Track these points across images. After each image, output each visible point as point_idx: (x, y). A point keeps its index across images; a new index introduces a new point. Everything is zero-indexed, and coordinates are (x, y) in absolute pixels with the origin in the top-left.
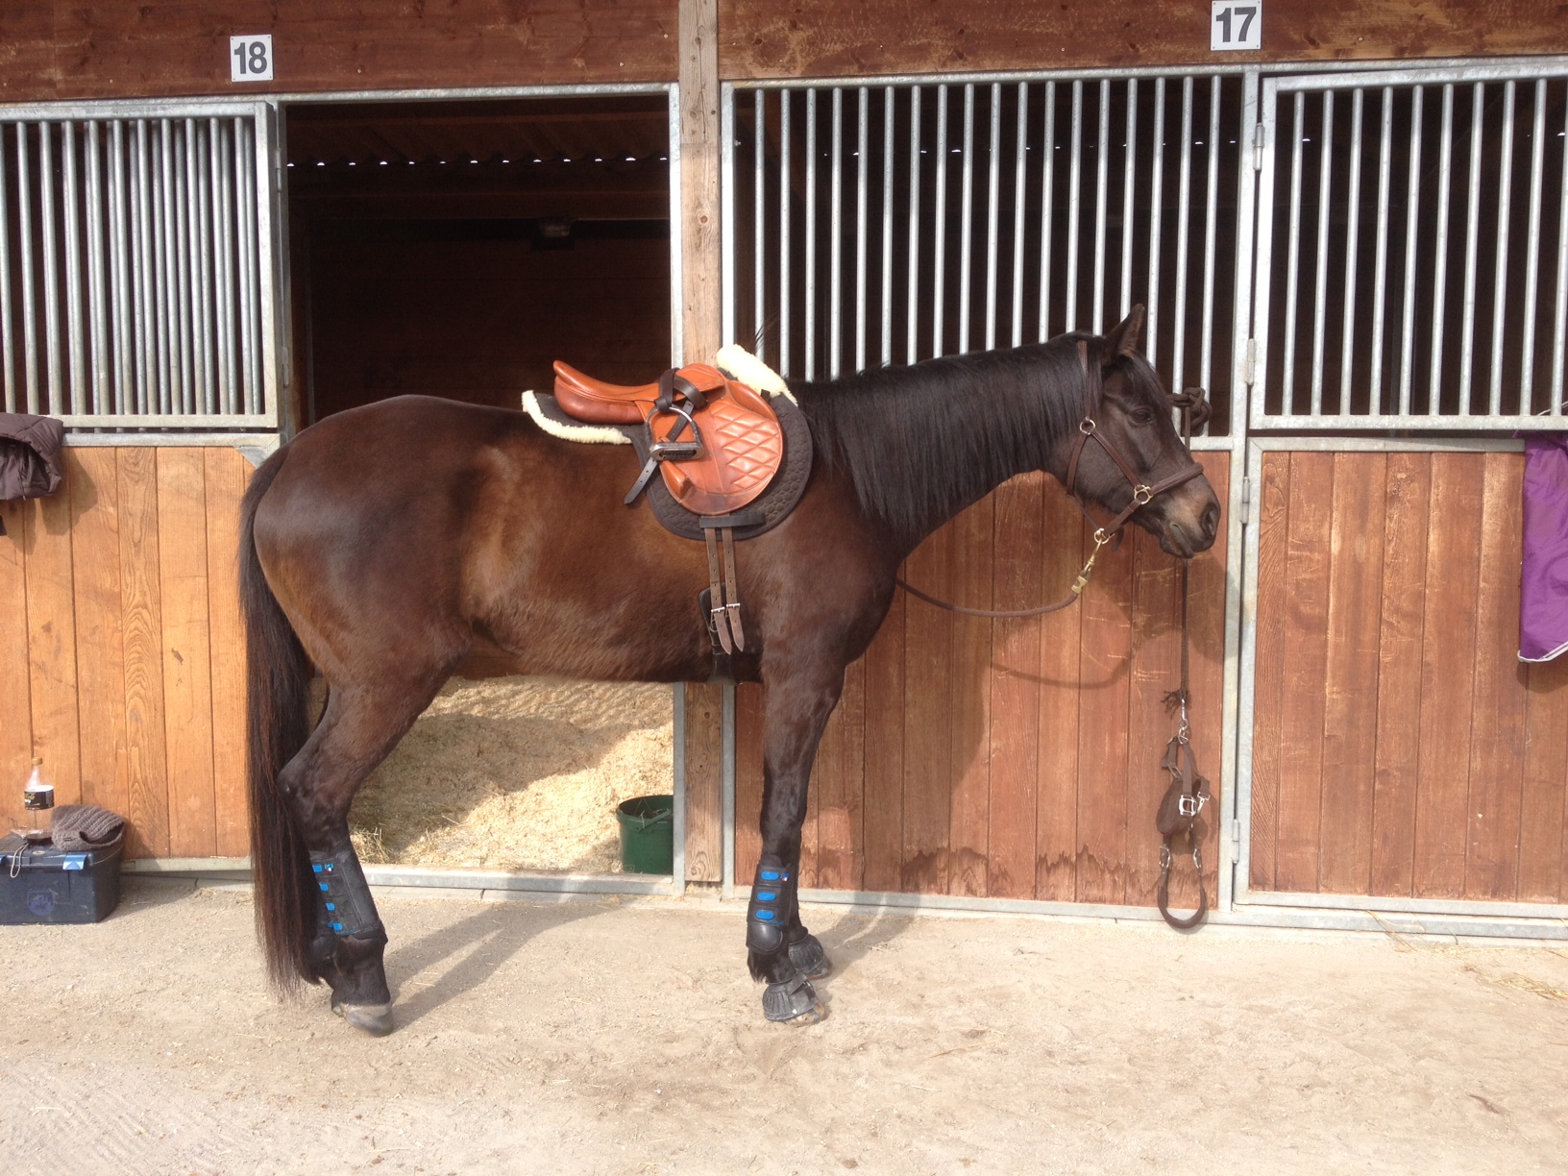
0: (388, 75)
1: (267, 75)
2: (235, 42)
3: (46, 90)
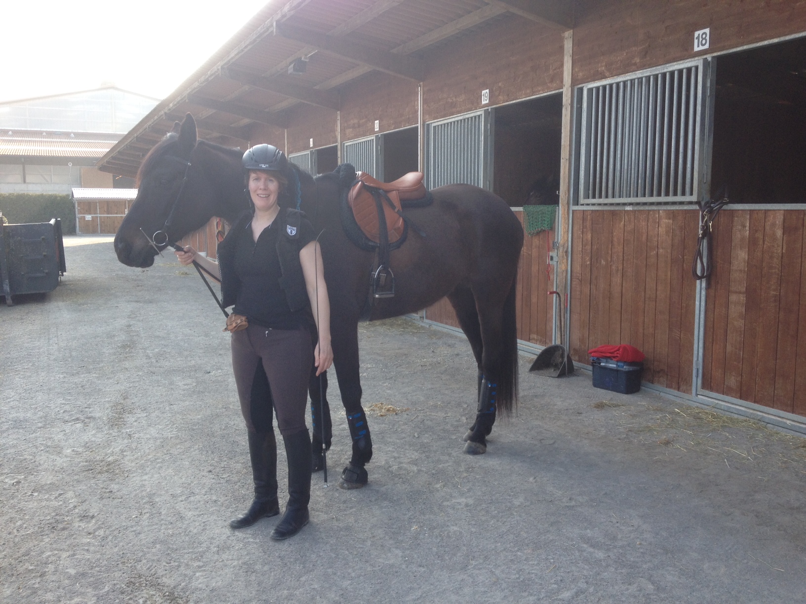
1: (707, 46)
2: (696, 34)
3: (634, 67)
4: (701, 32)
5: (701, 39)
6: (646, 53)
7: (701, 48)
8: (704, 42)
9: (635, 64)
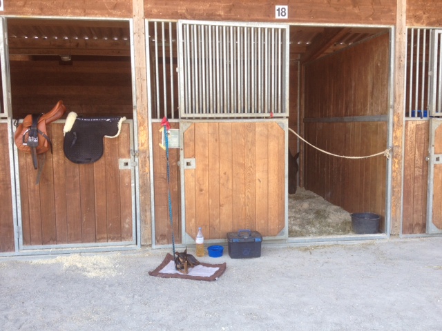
0: (320, 19)
1: (286, 17)
2: (277, 7)
4: (281, 7)
5: (281, 12)
6: (230, 10)
7: (281, 17)
8: (283, 14)
9: (220, 15)
